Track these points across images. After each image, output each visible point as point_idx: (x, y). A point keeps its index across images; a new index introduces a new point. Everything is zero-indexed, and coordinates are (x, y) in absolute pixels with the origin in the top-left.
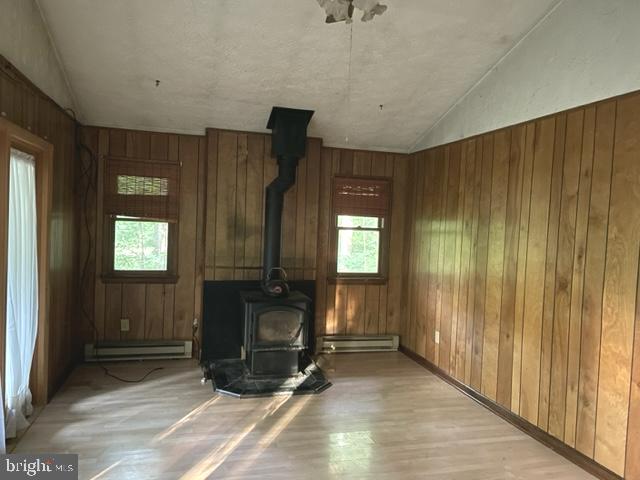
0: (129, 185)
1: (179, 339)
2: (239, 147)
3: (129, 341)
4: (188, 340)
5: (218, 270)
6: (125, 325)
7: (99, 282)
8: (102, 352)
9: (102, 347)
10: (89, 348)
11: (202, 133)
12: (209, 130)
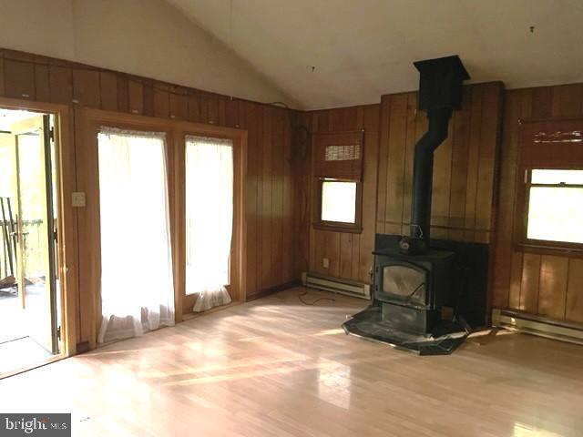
0: (334, 153)
1: (359, 281)
2: (409, 107)
3: (328, 275)
4: (367, 284)
5: (387, 225)
6: (326, 263)
7: (312, 227)
8: (312, 280)
9: (312, 277)
10: (304, 276)
11: (379, 101)
12: (383, 97)
